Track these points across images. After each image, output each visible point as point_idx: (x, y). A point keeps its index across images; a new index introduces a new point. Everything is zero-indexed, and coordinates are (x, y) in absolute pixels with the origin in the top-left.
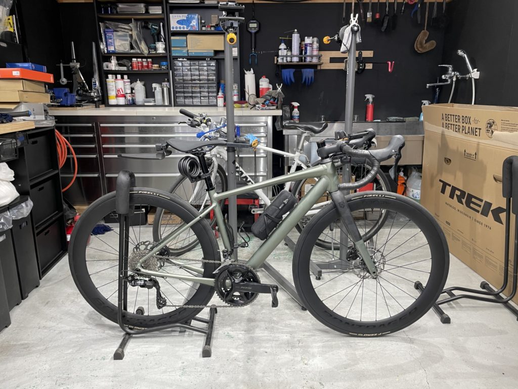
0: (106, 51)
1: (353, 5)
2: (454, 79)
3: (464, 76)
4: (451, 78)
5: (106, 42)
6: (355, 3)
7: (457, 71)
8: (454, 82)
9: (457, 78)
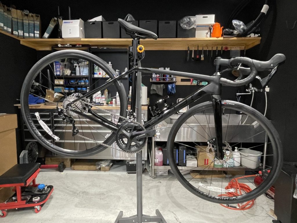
0: (55, 74)
1: (193, 51)
2: (253, 91)
3: (259, 90)
4: (251, 91)
5: (56, 70)
6: (194, 51)
7: (255, 87)
8: (253, 93)
9: (255, 90)
